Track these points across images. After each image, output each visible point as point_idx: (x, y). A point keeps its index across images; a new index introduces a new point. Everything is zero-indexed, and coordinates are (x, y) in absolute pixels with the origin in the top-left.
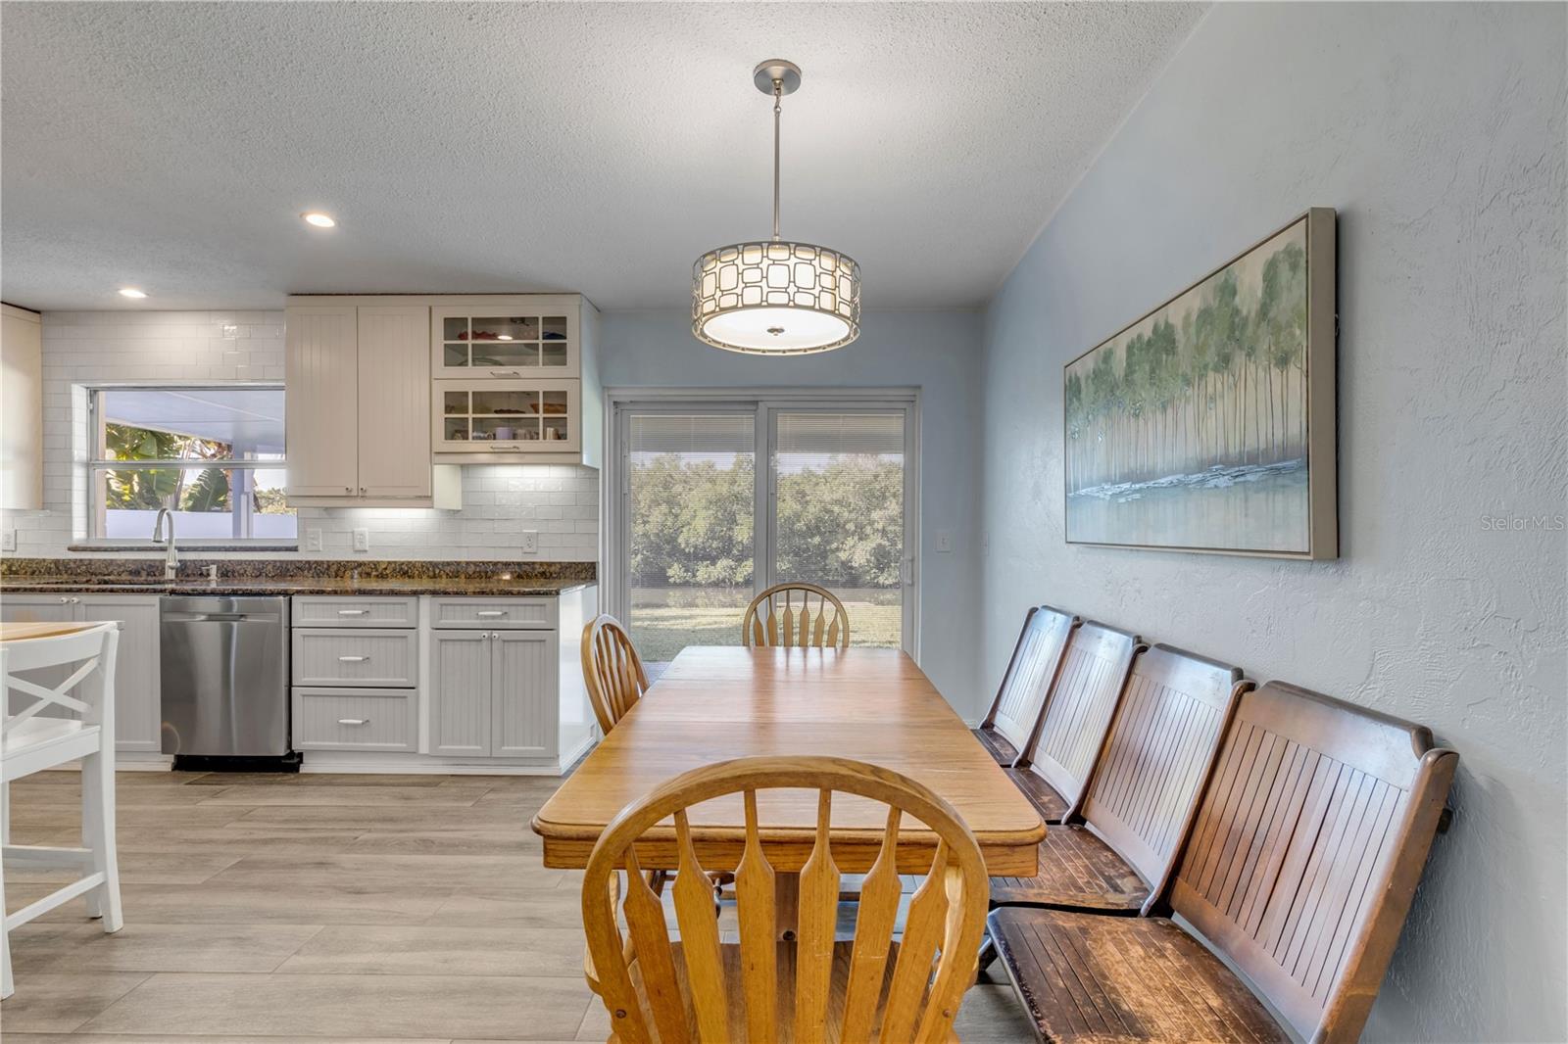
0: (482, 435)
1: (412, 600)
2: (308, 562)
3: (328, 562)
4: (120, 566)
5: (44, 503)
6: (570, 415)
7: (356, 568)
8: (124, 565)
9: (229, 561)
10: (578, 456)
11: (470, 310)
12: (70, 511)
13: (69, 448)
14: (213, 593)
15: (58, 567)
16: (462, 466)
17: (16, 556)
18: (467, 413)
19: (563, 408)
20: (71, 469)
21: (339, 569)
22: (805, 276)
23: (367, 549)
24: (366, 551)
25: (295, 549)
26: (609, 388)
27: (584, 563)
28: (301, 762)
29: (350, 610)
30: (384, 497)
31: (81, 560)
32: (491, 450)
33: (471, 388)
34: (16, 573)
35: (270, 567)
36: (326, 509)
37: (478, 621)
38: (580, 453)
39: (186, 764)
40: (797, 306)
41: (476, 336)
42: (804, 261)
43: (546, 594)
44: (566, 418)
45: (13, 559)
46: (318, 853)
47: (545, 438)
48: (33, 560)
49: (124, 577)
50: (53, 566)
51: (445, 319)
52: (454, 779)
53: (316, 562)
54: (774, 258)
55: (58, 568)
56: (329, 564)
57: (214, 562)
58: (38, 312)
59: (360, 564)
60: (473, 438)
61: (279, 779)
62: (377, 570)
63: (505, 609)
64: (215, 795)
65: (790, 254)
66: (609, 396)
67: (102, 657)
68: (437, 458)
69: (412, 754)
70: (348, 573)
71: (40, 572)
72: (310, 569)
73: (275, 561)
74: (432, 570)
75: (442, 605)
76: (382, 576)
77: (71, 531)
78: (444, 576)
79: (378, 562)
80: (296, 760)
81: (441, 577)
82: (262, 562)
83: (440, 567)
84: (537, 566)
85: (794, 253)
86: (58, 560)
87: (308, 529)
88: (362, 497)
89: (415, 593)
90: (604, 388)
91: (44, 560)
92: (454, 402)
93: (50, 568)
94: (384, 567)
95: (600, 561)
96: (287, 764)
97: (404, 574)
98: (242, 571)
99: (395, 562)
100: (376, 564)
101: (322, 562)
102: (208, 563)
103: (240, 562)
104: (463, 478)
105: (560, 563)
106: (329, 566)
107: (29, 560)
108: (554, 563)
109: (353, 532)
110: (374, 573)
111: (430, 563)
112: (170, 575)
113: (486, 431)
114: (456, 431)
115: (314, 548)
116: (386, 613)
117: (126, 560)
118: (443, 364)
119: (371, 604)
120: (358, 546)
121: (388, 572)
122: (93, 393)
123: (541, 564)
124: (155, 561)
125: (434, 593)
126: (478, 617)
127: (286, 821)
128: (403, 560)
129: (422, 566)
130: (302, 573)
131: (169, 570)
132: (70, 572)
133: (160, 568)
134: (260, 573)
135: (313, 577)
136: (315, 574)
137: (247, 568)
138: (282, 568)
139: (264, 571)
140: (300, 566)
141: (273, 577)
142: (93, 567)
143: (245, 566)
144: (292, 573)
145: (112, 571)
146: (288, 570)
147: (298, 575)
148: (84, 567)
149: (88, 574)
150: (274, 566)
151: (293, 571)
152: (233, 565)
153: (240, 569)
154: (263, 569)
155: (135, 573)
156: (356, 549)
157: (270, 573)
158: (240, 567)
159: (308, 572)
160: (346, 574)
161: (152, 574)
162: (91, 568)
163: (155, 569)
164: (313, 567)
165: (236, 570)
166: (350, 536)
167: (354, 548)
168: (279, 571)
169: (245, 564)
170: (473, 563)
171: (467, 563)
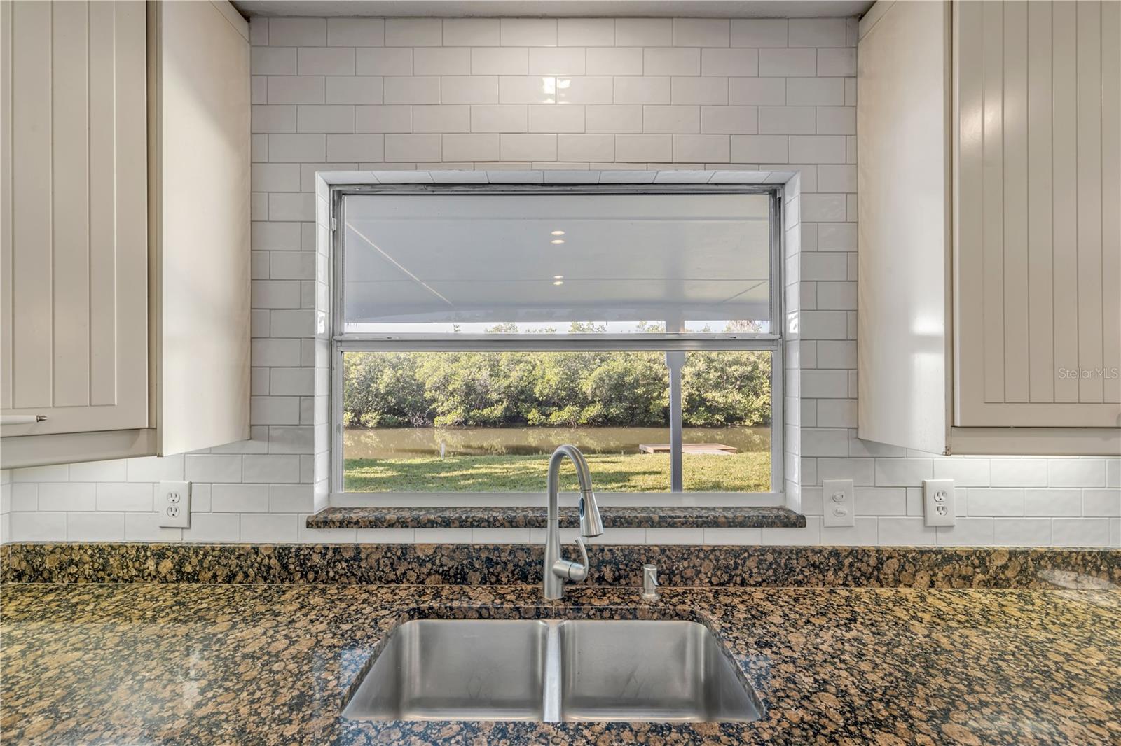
2: (835, 553)
3: (878, 551)
4: (422, 563)
7: (938, 565)
8: (432, 560)
15: (288, 565)
17: (192, 538)
21: (902, 568)
24: (952, 527)
25: (798, 522)
31: (337, 550)
34: (193, 578)
35: (751, 563)
45: (187, 548)
48: (232, 549)
50: (274, 562)
53: (852, 552)
55: (285, 567)
56: (881, 557)
59: (948, 557)
62: (986, 571)
70: (923, 578)
71: (246, 575)
72: (839, 566)
73: (763, 551)
79: (988, 553)
86: (286, 549)
91: (256, 550)
93: (269, 568)
94: (1000, 563)
98: (689, 573)
99: (1025, 553)
100: (982, 558)
101: (866, 553)
103: (688, 552)
107: (223, 549)
109: (922, 489)
110: (980, 577)
112: (552, 590)
115: (839, 521)
117: (439, 548)
120: (934, 517)
121: (1009, 573)
122: (338, 194)
124: (496, 548)
130: (821, 577)
131: (553, 577)
132: (311, 576)
133: (510, 567)
134: (731, 577)
135: (845, 585)
136: (850, 578)
137: (701, 566)
138: (779, 565)
139: (739, 572)
140: (814, 559)
141: (758, 584)
142: (363, 564)
143: (697, 562)
144: (800, 577)
145: (405, 574)
146: (792, 570)
147: (814, 580)
148: (344, 565)
149: (353, 579)
150: (760, 562)
151: (802, 571)
152: (670, 558)
153: (685, 568)
154: (736, 568)
155: (455, 576)
156: (929, 524)
157: (751, 576)
158: (686, 564)
159: (836, 573)
160: (918, 577)
161: (493, 579)
162: (359, 567)
163: (499, 568)
164: (847, 562)
165: (677, 569)
166: (915, 495)
167: (925, 521)
168: (771, 572)
169: (698, 557)
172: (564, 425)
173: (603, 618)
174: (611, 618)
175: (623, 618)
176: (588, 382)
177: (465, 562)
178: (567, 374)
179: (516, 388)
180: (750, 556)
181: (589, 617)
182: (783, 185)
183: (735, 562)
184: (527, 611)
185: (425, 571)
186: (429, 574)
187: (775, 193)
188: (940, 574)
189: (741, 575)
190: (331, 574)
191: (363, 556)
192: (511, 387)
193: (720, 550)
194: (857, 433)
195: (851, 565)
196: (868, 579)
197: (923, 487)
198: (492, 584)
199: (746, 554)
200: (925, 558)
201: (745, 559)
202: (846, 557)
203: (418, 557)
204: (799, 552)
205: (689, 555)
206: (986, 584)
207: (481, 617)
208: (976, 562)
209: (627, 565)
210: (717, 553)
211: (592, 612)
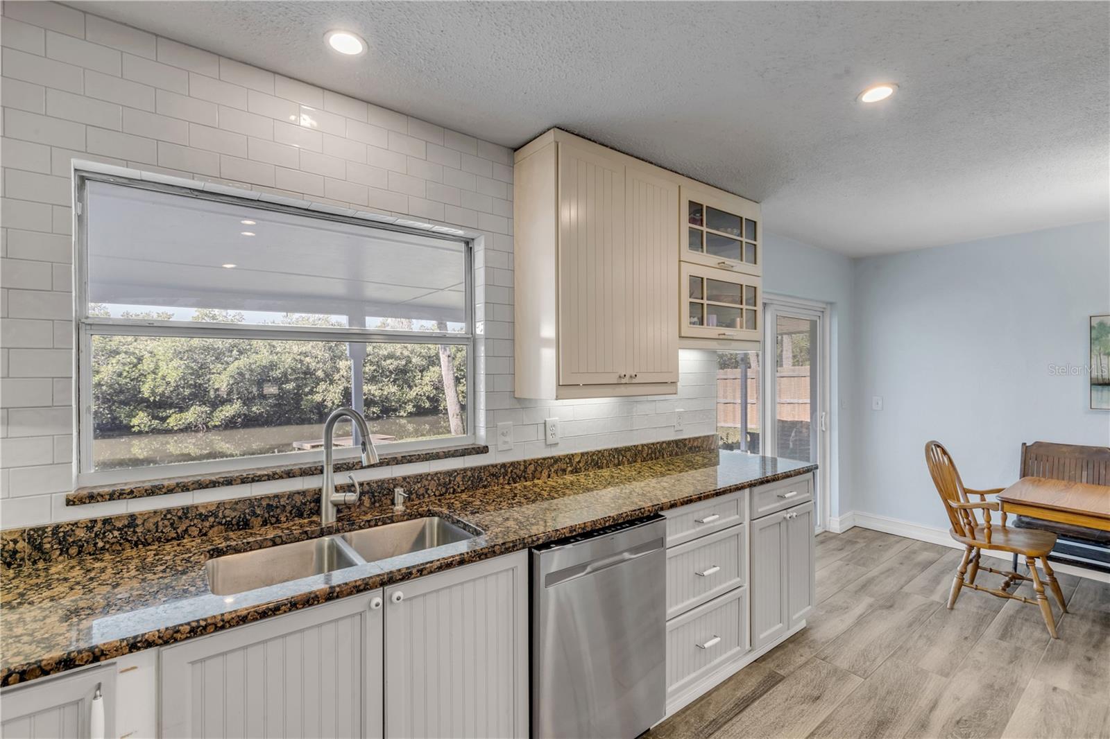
2: (504, 465)
3: (525, 461)
7: (552, 465)
8: (214, 514)
11: (704, 197)
21: (536, 470)
23: (558, 441)
24: (557, 444)
25: (484, 450)
31: (106, 521)
33: (704, 274)
35: (459, 479)
41: (708, 223)
50: (22, 545)
51: (689, 202)
53: (512, 464)
55: (39, 548)
56: (526, 464)
57: (395, 482)
59: (557, 460)
60: (707, 324)
62: (572, 465)
70: (545, 473)
72: (505, 474)
73: (465, 470)
78: (626, 463)
79: (573, 455)
82: (449, 473)
83: (623, 452)
86: (42, 530)
87: (498, 424)
92: (695, 287)
94: (577, 460)
97: (595, 465)
98: (422, 491)
99: (587, 453)
100: (570, 457)
101: (519, 463)
103: (419, 478)
110: (570, 469)
112: (328, 516)
115: (506, 447)
117: (219, 505)
118: (688, 247)
120: (550, 440)
121: (581, 465)
124: (276, 496)
128: (592, 449)
129: (610, 454)
130: (496, 481)
131: (330, 505)
132: (74, 551)
133: (289, 508)
134: (447, 489)
135: (509, 484)
136: (511, 479)
137: (429, 485)
138: (474, 478)
139: (451, 485)
140: (493, 470)
141: (463, 491)
142: (139, 530)
143: (427, 483)
144: (486, 483)
145: (186, 531)
146: (481, 479)
147: (493, 484)
148: (116, 533)
149: (127, 545)
150: (464, 477)
151: (486, 479)
152: (409, 483)
153: (419, 488)
154: (450, 483)
155: (238, 524)
156: (548, 443)
157: (458, 487)
158: (419, 485)
159: (504, 477)
160: (543, 473)
161: (273, 520)
162: (135, 532)
163: (279, 511)
164: (509, 470)
165: (414, 490)
166: (541, 428)
167: (546, 442)
168: (470, 483)
169: (427, 480)
170: (647, 445)
171: (643, 446)
172: (188, 429)
173: (370, 527)
174: (376, 525)
175: (384, 523)
176: (223, 377)
177: (247, 511)
178: (192, 368)
179: (111, 386)
180: (458, 474)
181: (361, 528)
182: (473, 239)
183: (449, 480)
184: (313, 532)
185: (207, 524)
186: (211, 527)
187: (468, 243)
188: (553, 470)
189: (453, 487)
190: (100, 544)
191: (139, 522)
192: (103, 385)
193: (440, 473)
194: (514, 395)
195: (512, 471)
196: (520, 479)
197: (545, 423)
198: (272, 524)
199: (456, 474)
200: (546, 462)
201: (455, 477)
202: (509, 467)
203: (201, 514)
204: (485, 468)
205: (421, 479)
206: (572, 472)
207: (275, 544)
208: (568, 461)
209: (380, 493)
210: (439, 475)
211: (363, 523)
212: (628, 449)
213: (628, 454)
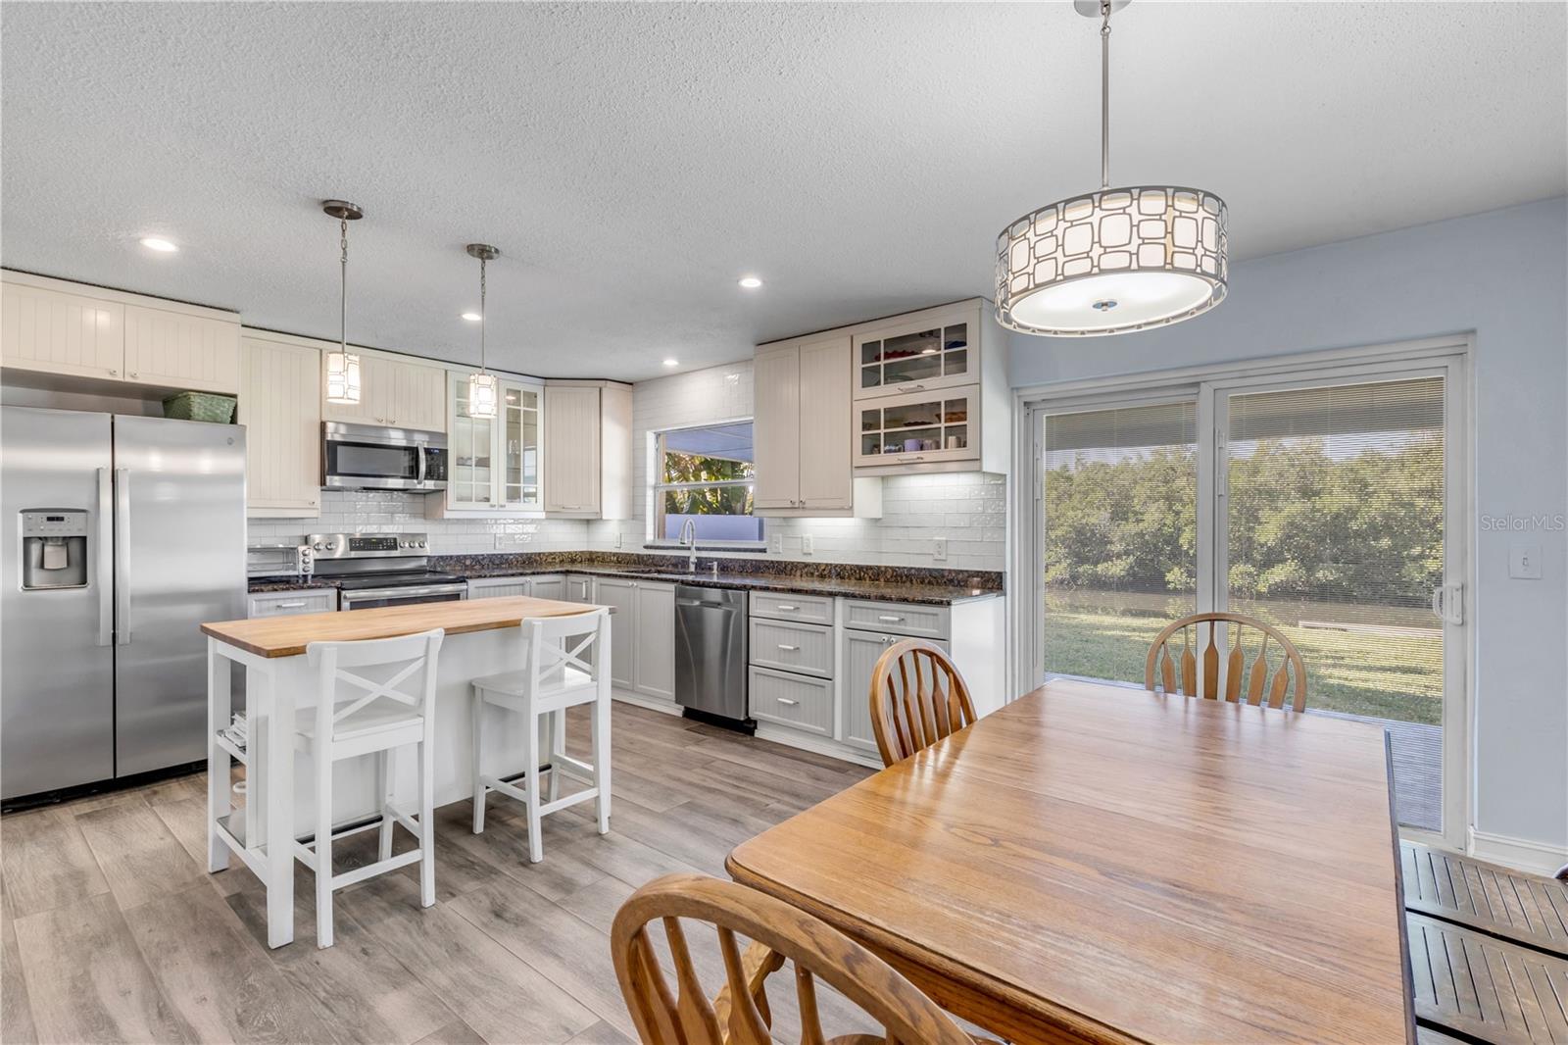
0: (893, 448)
1: (828, 600)
2: (772, 562)
3: (785, 562)
4: (668, 560)
5: (634, 515)
6: (970, 422)
7: (803, 569)
9: (725, 559)
10: (978, 463)
11: (880, 333)
12: (645, 521)
13: (644, 476)
14: (715, 586)
15: (639, 560)
16: (884, 478)
17: (621, 551)
18: (879, 429)
19: (963, 416)
20: (645, 491)
21: (792, 569)
22: (1115, 230)
23: (812, 552)
24: (810, 554)
25: (764, 551)
26: (1018, 389)
27: (990, 573)
28: (756, 728)
29: (785, 605)
30: (818, 509)
31: (650, 555)
32: (899, 462)
33: (881, 405)
34: (620, 562)
35: (749, 565)
36: (784, 518)
37: (880, 625)
38: (979, 460)
39: (690, 714)
40: (1102, 272)
41: (888, 356)
42: (1113, 212)
43: (940, 603)
44: (966, 425)
46: (735, 810)
47: (946, 447)
48: (627, 554)
49: (670, 568)
50: (636, 559)
51: (864, 345)
52: (859, 769)
54: (1072, 219)
56: (787, 564)
57: (717, 559)
58: (631, 384)
59: (806, 565)
60: (885, 452)
61: (740, 739)
62: (818, 571)
63: (903, 615)
64: (698, 742)
65: (1094, 207)
66: (1019, 397)
67: (598, 631)
68: (857, 472)
69: (830, 738)
70: (798, 573)
71: (631, 563)
72: (774, 567)
73: (752, 560)
74: (859, 573)
75: (852, 607)
76: (822, 577)
77: (645, 534)
78: (868, 580)
80: (752, 726)
81: (865, 580)
82: (744, 560)
83: (865, 570)
84: (946, 574)
85: (1100, 206)
86: (639, 555)
87: (774, 535)
88: (800, 508)
89: (832, 595)
90: (1013, 389)
91: (633, 555)
92: (870, 420)
94: (823, 568)
95: (1008, 570)
96: (744, 728)
97: (838, 575)
98: (731, 568)
99: (831, 565)
100: (818, 565)
101: (781, 562)
102: (712, 560)
103: (731, 560)
104: (883, 489)
105: (967, 571)
106: (786, 566)
108: (961, 571)
109: (802, 538)
110: (817, 573)
111: (857, 566)
112: (692, 568)
113: (896, 442)
114: (871, 446)
115: (776, 550)
116: (811, 610)
118: (861, 386)
119: (800, 601)
120: (805, 550)
121: (826, 572)
122: (658, 436)
123: (950, 571)
124: (685, 557)
125: (846, 595)
126: (880, 621)
127: (729, 776)
128: (837, 563)
129: (851, 569)
130: (768, 571)
135: (775, 574)
136: (776, 572)
137: (735, 565)
138: (757, 566)
140: (767, 564)
141: (750, 573)
144: (762, 571)
146: (760, 568)
147: (766, 572)
148: (649, 561)
154: (744, 566)
156: (804, 552)
157: (749, 569)
159: (773, 570)
164: (776, 566)
166: (800, 541)
170: (891, 568)
171: (886, 567)
179: (1154, 536)
180: (748, 562)
183: (744, 564)
188: (804, 572)
189: (746, 569)
192: (1145, 535)
202: (776, 564)
210: (740, 561)
212: (870, 568)
213: (870, 572)
